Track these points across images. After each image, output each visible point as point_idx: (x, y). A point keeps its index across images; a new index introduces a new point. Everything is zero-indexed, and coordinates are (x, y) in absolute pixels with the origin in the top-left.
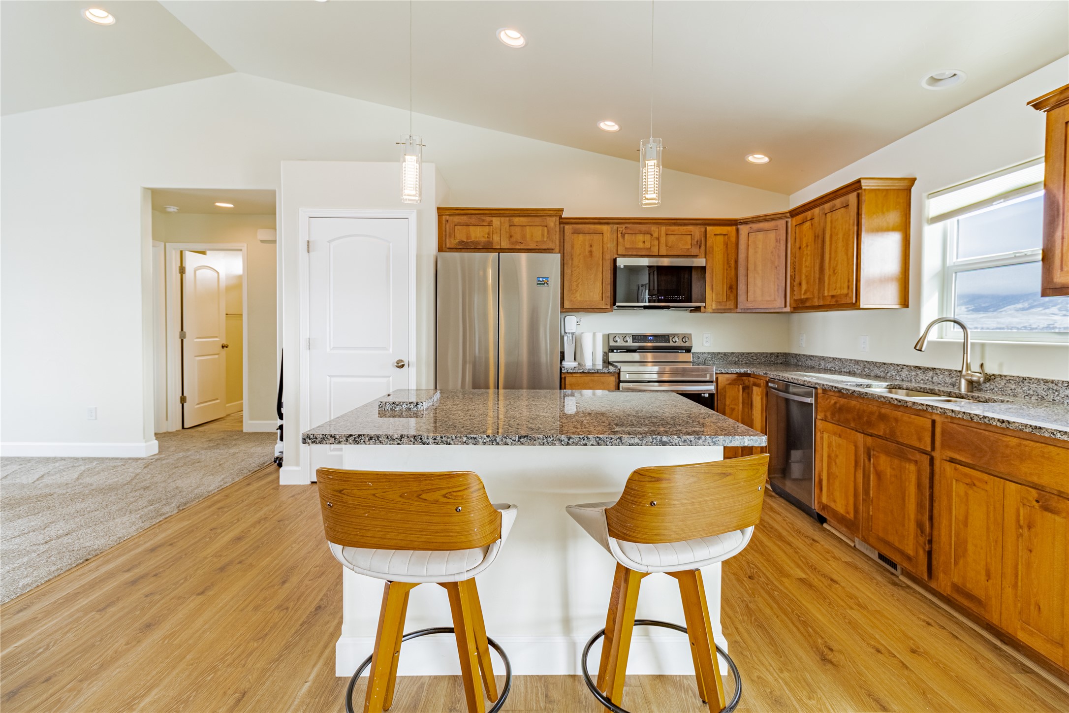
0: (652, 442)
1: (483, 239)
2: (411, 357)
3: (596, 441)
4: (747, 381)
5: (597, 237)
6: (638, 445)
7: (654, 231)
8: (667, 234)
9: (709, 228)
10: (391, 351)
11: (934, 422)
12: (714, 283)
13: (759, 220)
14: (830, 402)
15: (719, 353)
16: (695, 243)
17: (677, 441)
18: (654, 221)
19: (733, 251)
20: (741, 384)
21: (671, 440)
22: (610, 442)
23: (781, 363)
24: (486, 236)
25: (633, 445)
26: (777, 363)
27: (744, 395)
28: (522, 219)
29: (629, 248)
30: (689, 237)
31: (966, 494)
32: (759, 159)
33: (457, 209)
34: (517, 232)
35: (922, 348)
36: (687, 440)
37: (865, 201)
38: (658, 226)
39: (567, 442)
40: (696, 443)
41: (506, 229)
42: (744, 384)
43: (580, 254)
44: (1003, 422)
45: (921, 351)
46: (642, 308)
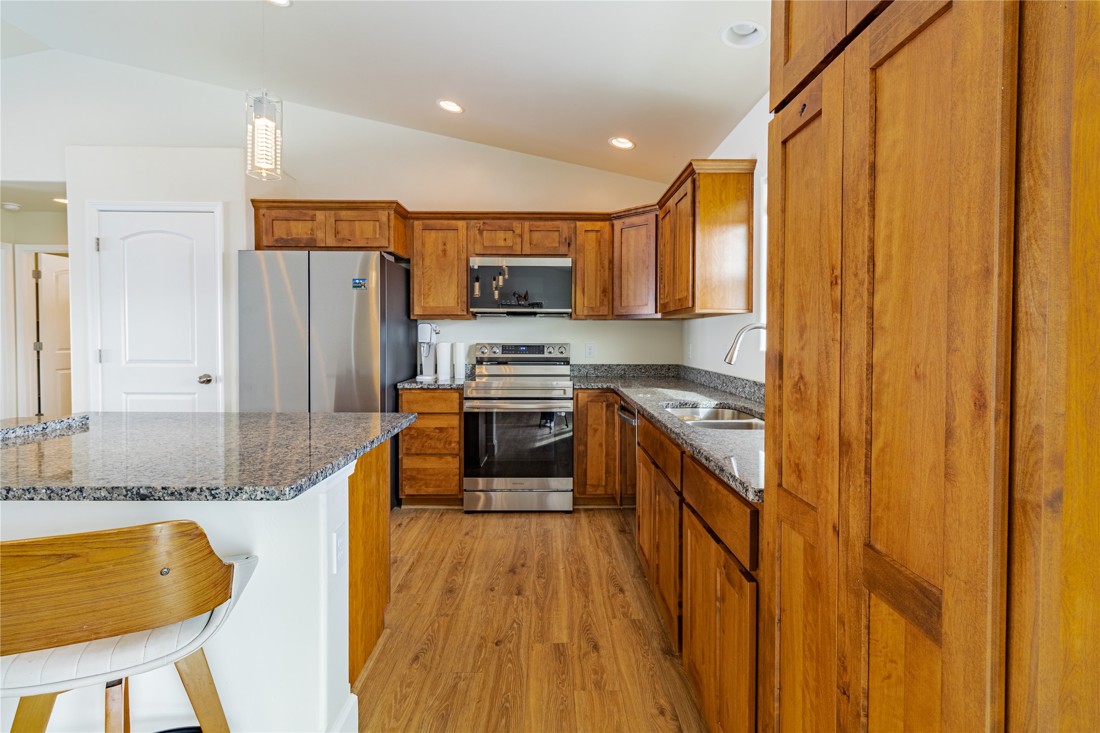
0: (125, 496)
1: (306, 236)
2: (218, 371)
3: (47, 495)
4: (611, 398)
5: (450, 234)
6: (106, 500)
7: (516, 227)
8: (531, 231)
9: (579, 223)
10: (196, 364)
11: (682, 454)
12: (586, 285)
13: (631, 214)
15: (603, 365)
16: (564, 241)
17: (161, 493)
18: (516, 216)
19: (607, 250)
20: (605, 401)
21: (153, 493)
22: (66, 496)
23: (673, 377)
24: (309, 232)
25: (98, 499)
26: (669, 377)
27: (608, 413)
28: (350, 213)
29: (488, 247)
30: (557, 233)
32: (623, 143)
33: (274, 202)
34: (344, 227)
35: (731, 361)
36: (176, 493)
37: (699, 187)
38: (521, 221)
39: (6, 496)
40: (188, 497)
41: (331, 224)
42: (607, 400)
43: (432, 254)
45: (730, 363)
46: (505, 315)
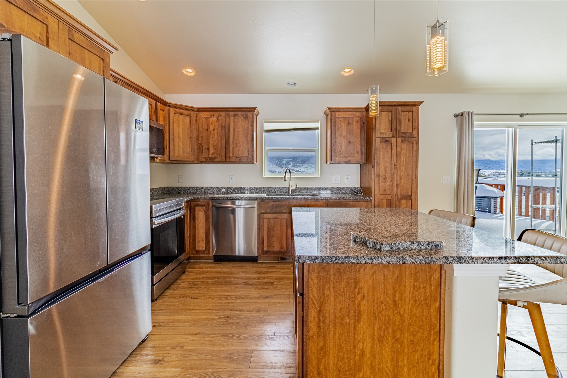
13: (181, 107)
14: (269, 204)
19: (166, 123)
28: (82, 37)
30: (151, 106)
32: (189, 72)
34: (76, 51)
41: (65, 40)
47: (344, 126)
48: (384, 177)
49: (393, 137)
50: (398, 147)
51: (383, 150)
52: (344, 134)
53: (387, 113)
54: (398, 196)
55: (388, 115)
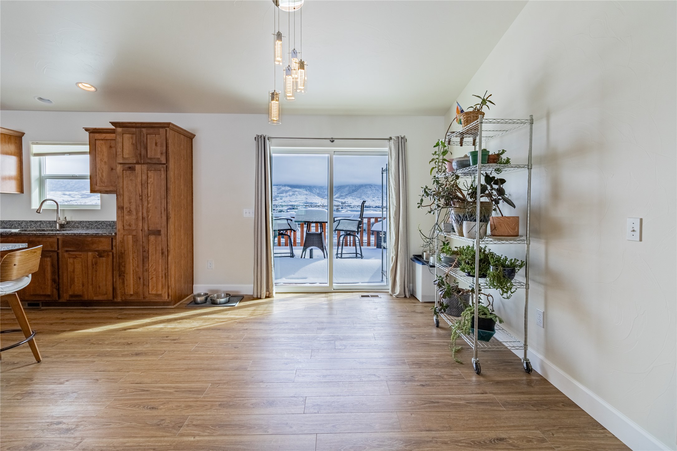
11: (58, 239)
31: (74, 262)
35: (40, 211)
44: (86, 233)
45: (39, 213)
47: (105, 149)
48: (129, 209)
49: (138, 163)
50: (143, 175)
51: (127, 178)
52: (105, 160)
53: (130, 135)
54: (144, 232)
55: (132, 138)
